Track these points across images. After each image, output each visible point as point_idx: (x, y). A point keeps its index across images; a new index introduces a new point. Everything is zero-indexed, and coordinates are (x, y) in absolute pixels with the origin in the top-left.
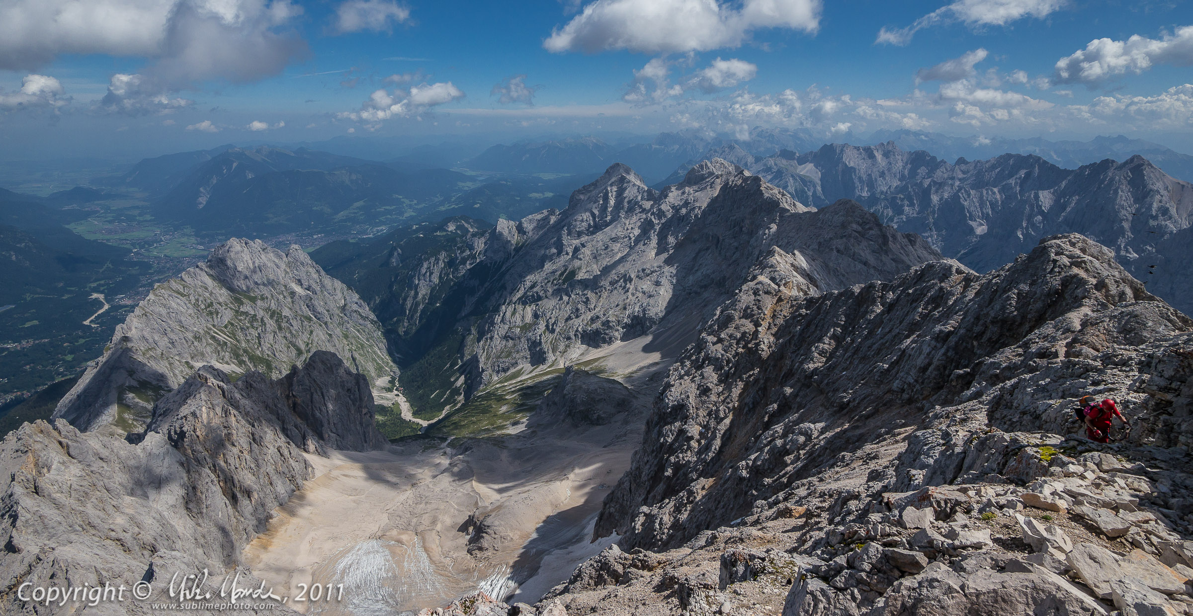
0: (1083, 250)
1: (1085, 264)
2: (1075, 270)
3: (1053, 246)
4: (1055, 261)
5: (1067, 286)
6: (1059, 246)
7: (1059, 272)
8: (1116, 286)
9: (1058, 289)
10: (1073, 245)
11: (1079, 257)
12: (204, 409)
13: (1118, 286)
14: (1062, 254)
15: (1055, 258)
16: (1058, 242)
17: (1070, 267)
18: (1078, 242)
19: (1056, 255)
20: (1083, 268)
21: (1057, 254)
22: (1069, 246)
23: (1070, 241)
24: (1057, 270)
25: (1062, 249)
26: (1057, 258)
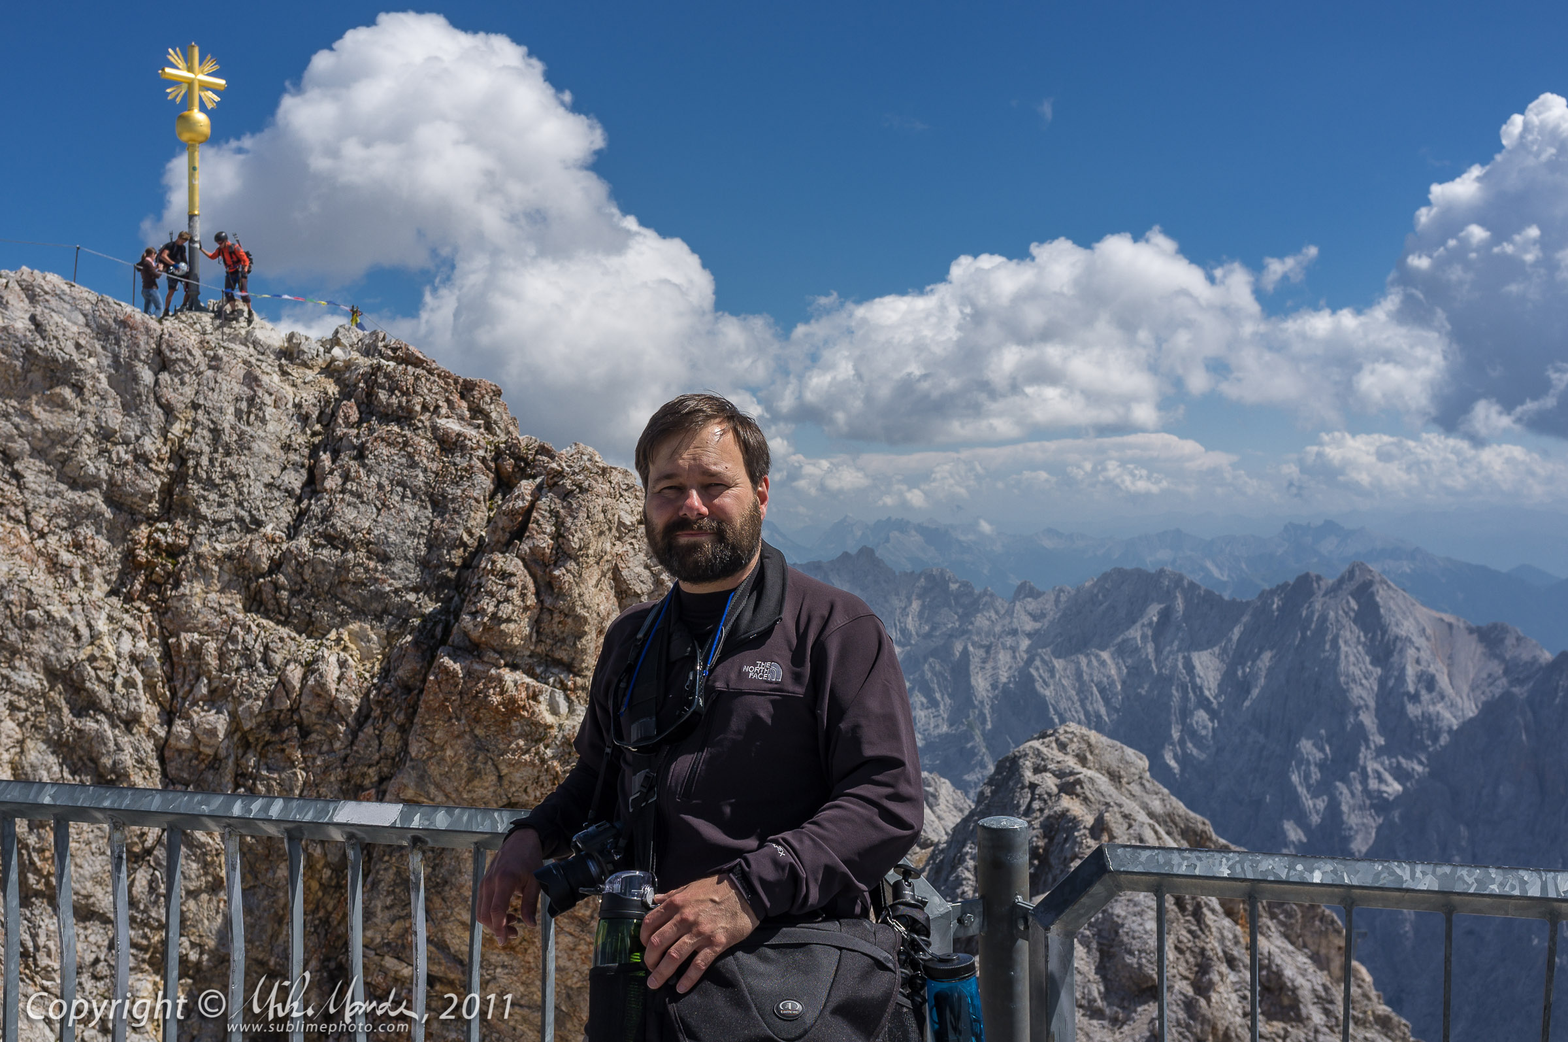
0: (1082, 760)
1: (1082, 788)
2: (1066, 802)
3: (1026, 755)
4: (1033, 786)
6: (1038, 754)
7: (1041, 810)
8: (1126, 826)
10: (1062, 747)
11: (1072, 773)
13: (1130, 826)
14: (1045, 769)
15: (1033, 779)
16: (1036, 744)
17: (1058, 795)
18: (1071, 740)
19: (1034, 774)
20: (1078, 796)
21: (1037, 770)
22: (1056, 752)
23: (1057, 740)
24: (1037, 805)
25: (1043, 759)
26: (1036, 779)
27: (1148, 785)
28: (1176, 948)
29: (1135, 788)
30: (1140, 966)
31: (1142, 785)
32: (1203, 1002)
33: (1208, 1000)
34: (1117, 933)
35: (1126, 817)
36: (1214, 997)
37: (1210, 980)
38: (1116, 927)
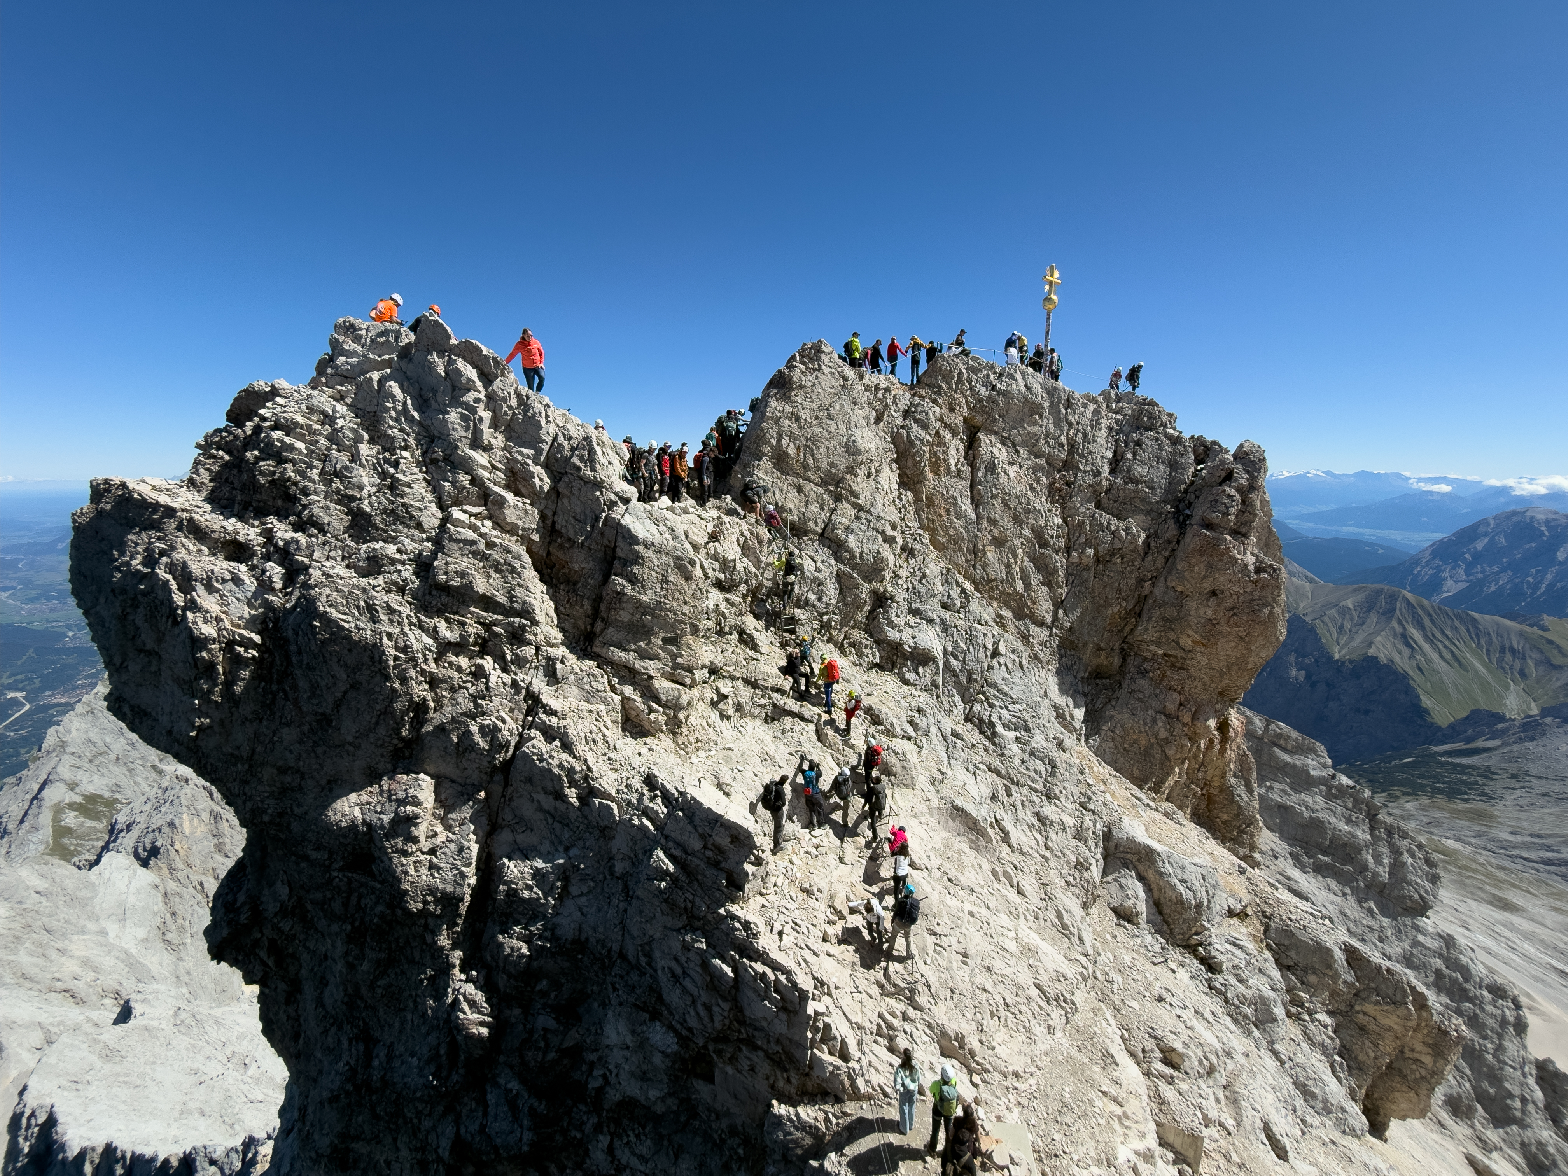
12: (185, 816)
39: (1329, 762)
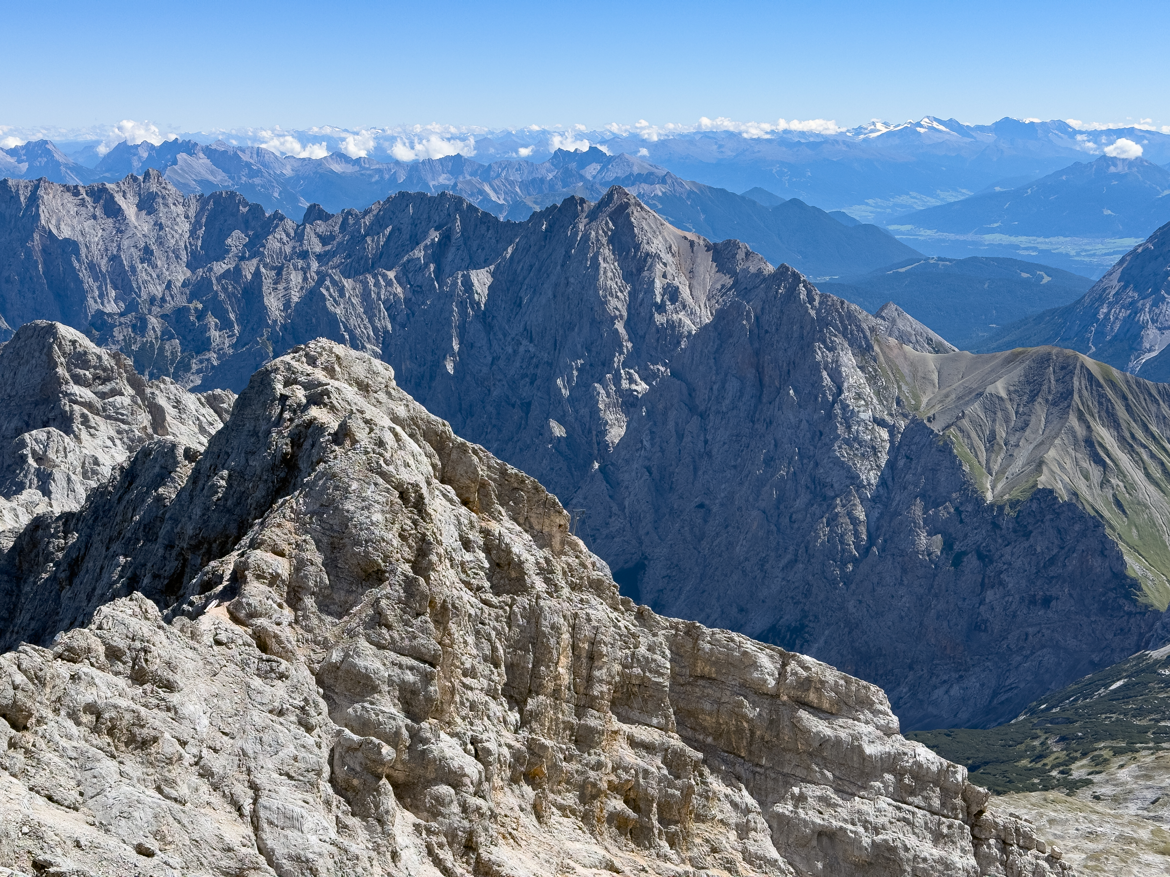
0: (330, 371)
1: (329, 398)
2: (314, 412)
3: (278, 369)
4: (284, 398)
5: (300, 446)
6: (289, 368)
7: (291, 420)
8: (367, 430)
9: (287, 454)
10: (312, 361)
11: (320, 384)
13: (371, 430)
14: (296, 382)
15: (284, 392)
16: (287, 358)
17: (307, 406)
18: (321, 355)
19: (285, 387)
20: (325, 405)
21: (287, 383)
22: (305, 365)
23: (307, 355)
24: (287, 415)
25: (293, 373)
26: (287, 392)
27: (392, 391)
28: (400, 535)
29: (382, 396)
30: (367, 553)
31: (388, 393)
32: (422, 580)
33: (427, 579)
34: (347, 526)
35: (367, 422)
36: (433, 575)
37: (430, 561)
38: (346, 520)
39: (895, 721)
